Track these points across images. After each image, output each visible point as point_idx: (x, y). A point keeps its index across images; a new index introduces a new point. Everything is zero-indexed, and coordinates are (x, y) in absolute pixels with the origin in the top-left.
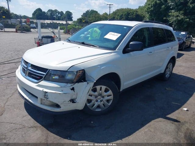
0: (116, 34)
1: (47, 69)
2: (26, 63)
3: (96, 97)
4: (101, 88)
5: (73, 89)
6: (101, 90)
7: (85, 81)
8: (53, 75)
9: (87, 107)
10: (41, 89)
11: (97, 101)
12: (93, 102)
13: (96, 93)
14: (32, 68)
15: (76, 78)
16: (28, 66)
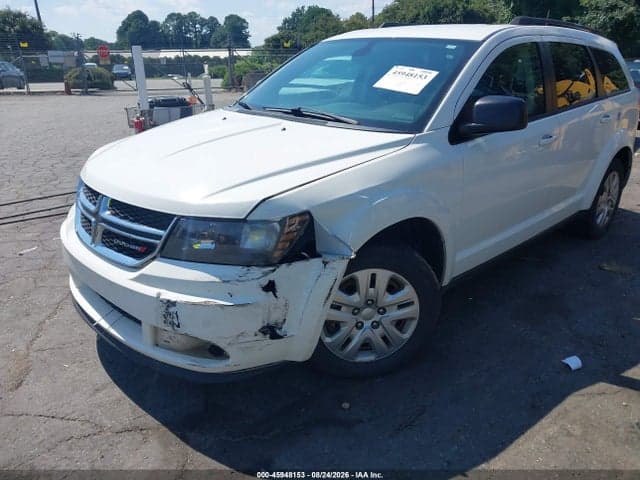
0: (418, 71)
1: (170, 217)
2: (94, 195)
3: (356, 310)
4: (373, 276)
5: (270, 287)
6: (373, 284)
7: (314, 254)
8: (193, 235)
9: (327, 349)
10: (151, 291)
11: (359, 326)
12: (344, 329)
13: (355, 298)
14: (115, 215)
15: (280, 246)
16: (99, 208)
